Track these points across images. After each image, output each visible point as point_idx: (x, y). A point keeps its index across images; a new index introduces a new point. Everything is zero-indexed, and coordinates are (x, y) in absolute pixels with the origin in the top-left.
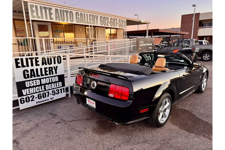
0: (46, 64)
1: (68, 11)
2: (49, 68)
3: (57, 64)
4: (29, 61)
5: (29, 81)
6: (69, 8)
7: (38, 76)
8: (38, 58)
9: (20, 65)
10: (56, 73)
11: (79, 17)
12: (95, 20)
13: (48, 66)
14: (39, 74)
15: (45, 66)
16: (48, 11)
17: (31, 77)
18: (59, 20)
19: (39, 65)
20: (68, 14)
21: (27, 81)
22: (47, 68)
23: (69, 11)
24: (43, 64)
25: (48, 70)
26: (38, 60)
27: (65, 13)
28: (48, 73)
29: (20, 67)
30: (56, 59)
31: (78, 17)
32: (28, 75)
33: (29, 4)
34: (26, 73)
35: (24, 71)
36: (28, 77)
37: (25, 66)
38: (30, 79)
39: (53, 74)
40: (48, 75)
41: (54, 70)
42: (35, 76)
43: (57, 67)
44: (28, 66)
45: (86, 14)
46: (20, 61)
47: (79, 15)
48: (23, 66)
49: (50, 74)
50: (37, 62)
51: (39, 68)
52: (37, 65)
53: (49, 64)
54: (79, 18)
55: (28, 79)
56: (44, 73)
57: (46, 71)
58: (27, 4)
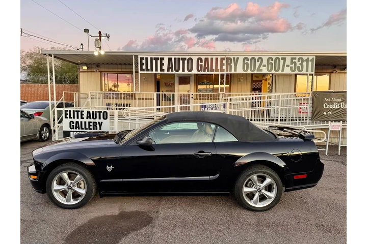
0: (90, 118)
1: (185, 59)
2: (94, 123)
3: (102, 120)
4: (76, 113)
5: (74, 132)
6: (188, 54)
7: (82, 129)
8: (83, 111)
9: (68, 116)
10: (100, 129)
11: (203, 64)
12: (233, 64)
13: (92, 120)
14: (83, 127)
15: (89, 120)
16: (159, 62)
17: (76, 129)
18: (172, 71)
19: (83, 118)
20: (186, 62)
21: (72, 131)
22: (91, 122)
23: (187, 57)
24: (87, 118)
25: (91, 124)
26: (83, 113)
27: (181, 62)
28: (92, 127)
29: (67, 118)
30: (102, 114)
31: (200, 63)
32: (73, 126)
33: (139, 57)
34: (72, 124)
35: (70, 122)
36: (73, 128)
37: (71, 118)
38: (75, 130)
39: (96, 129)
40: (91, 129)
41: (98, 126)
42: (79, 129)
43: (102, 123)
44: (74, 118)
45: (214, 58)
46: (68, 113)
47: (202, 62)
48: (70, 118)
49: (94, 129)
50: (82, 115)
51: (83, 121)
52: (82, 118)
53: (93, 118)
54: (201, 65)
55: (73, 130)
56: (87, 127)
57: (90, 126)
58: (138, 57)
